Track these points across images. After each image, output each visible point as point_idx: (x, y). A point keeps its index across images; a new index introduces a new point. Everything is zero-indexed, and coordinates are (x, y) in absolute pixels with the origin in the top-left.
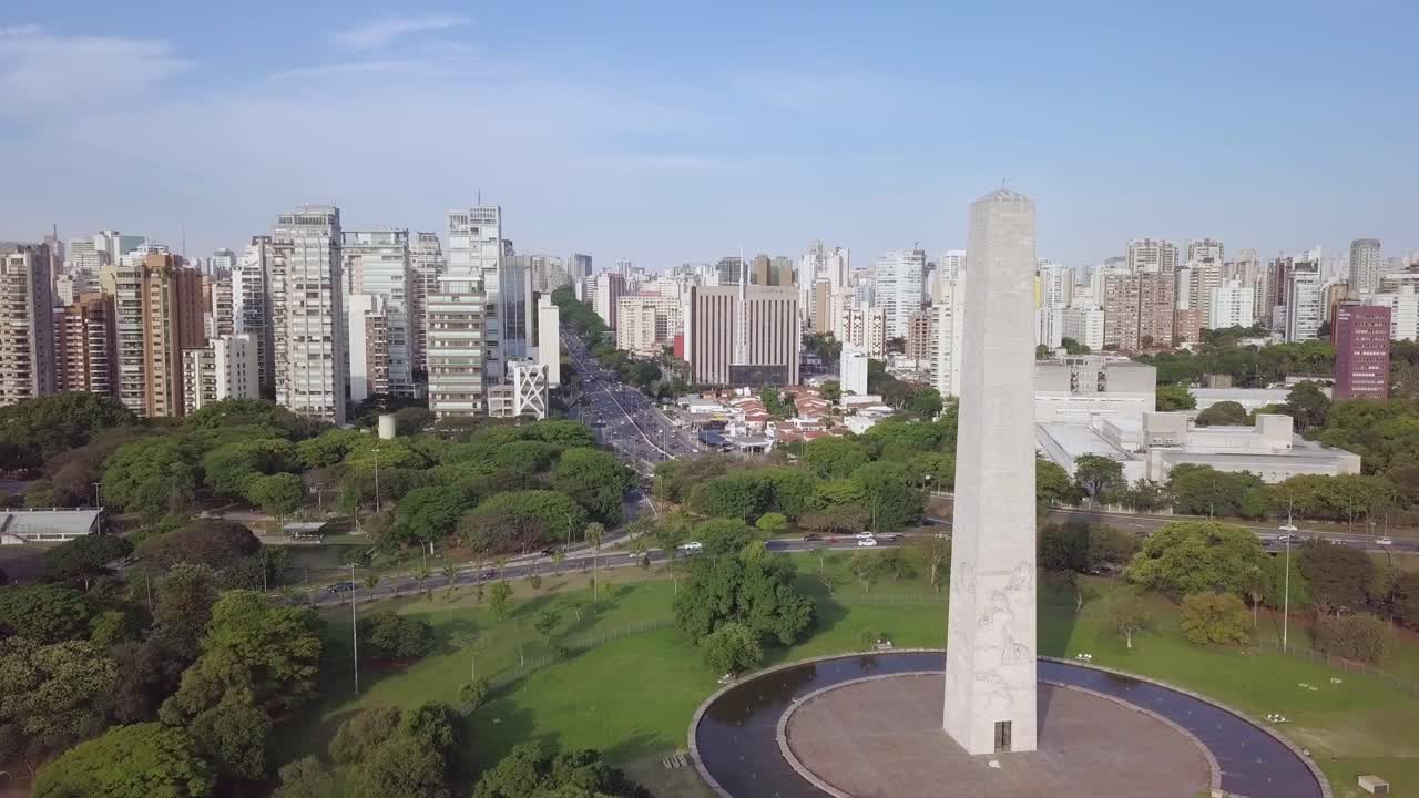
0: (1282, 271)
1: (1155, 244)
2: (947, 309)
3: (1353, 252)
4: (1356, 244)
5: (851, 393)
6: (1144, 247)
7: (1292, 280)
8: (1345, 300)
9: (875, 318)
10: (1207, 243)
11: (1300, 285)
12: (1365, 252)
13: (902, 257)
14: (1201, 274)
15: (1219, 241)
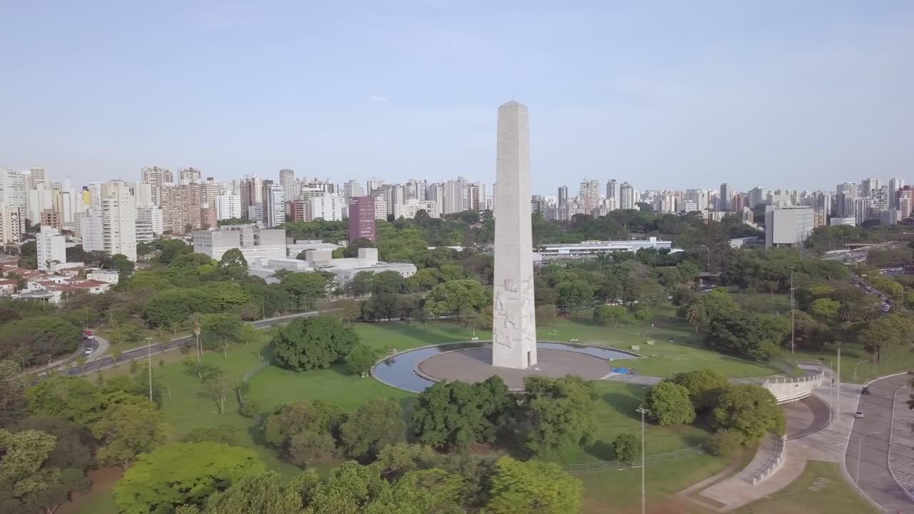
0: (250, 186)
1: (160, 170)
2: (115, 202)
3: (281, 176)
4: (282, 172)
5: (58, 262)
6: (154, 172)
7: (270, 190)
8: (299, 200)
9: (12, 214)
10: (191, 170)
11: (274, 192)
12: (287, 176)
13: (7, 172)
14: (208, 187)
15: (198, 169)
